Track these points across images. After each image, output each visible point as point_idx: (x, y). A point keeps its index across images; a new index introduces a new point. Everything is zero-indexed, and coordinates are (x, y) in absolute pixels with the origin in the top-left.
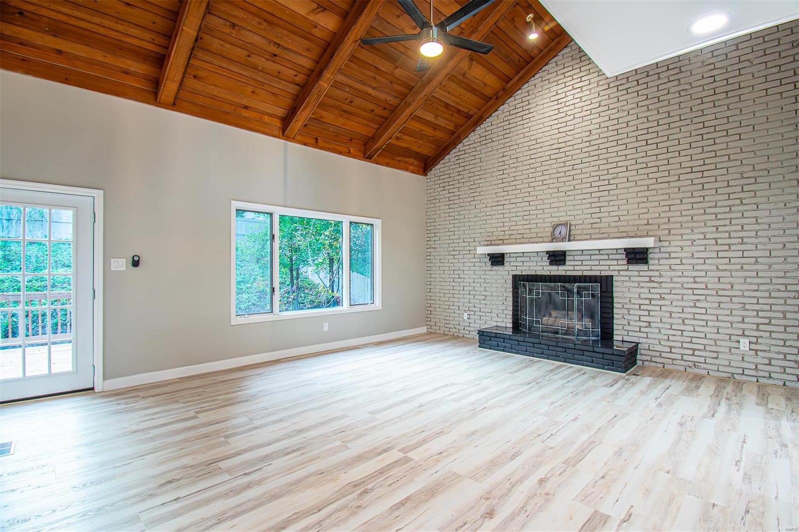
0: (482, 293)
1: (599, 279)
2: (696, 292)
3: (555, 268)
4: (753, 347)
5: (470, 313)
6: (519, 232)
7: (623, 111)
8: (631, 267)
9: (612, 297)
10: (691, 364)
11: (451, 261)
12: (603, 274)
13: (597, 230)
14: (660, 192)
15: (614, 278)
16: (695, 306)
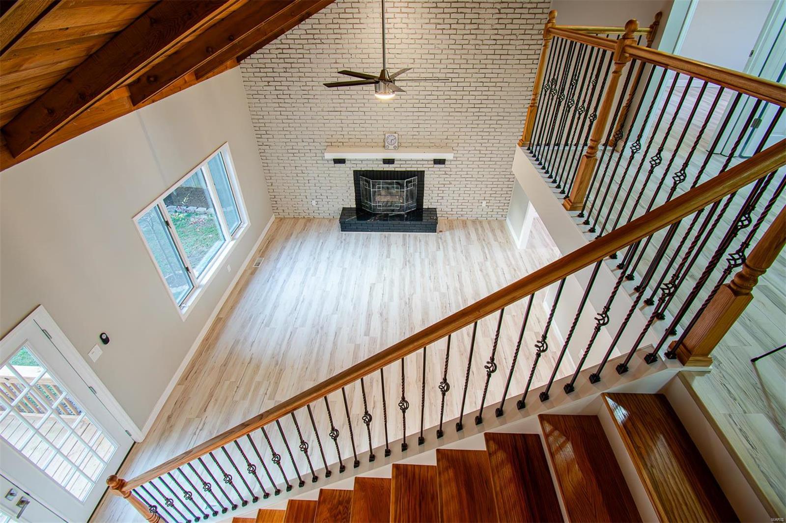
0: (327, 185)
1: (416, 173)
2: (467, 179)
3: (387, 165)
4: (487, 204)
5: (318, 200)
6: (357, 137)
7: (439, 49)
8: (435, 166)
9: (424, 184)
10: (460, 215)
11: (290, 158)
12: (419, 170)
13: (416, 141)
14: (456, 118)
15: (425, 172)
16: (466, 187)
